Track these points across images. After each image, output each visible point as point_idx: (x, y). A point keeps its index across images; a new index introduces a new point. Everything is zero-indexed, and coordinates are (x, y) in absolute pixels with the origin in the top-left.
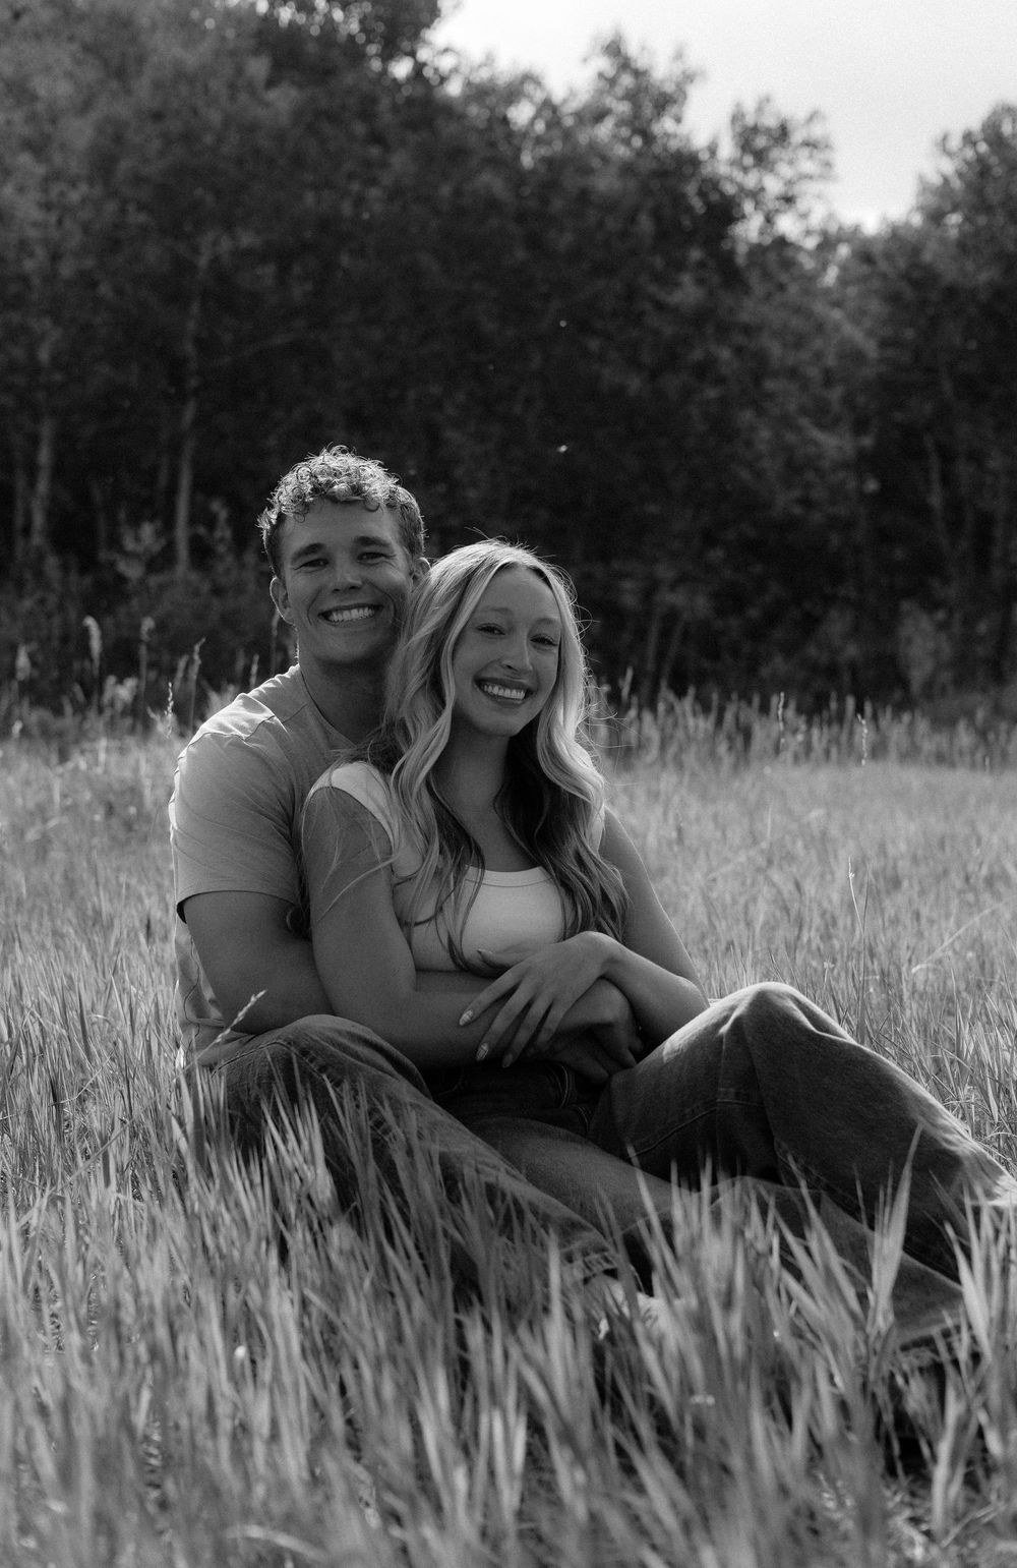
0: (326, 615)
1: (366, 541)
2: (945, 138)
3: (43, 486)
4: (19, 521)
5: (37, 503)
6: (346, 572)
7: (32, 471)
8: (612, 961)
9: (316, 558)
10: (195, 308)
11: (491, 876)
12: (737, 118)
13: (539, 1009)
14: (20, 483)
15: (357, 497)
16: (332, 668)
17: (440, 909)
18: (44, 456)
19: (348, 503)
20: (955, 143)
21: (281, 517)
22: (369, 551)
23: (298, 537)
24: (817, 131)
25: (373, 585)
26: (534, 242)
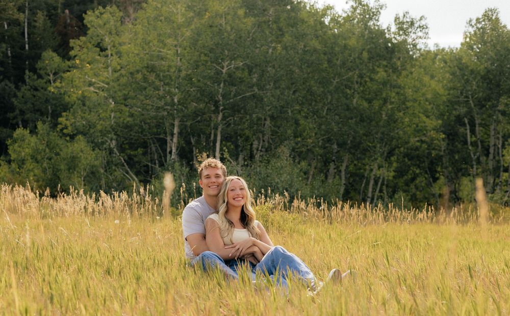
0: (209, 187)
1: (217, 174)
2: (470, 21)
3: (175, 140)
4: (168, 150)
5: (173, 144)
6: (213, 179)
7: (172, 135)
8: (254, 241)
9: (208, 177)
10: (222, 85)
11: (235, 229)
12: (397, 19)
13: (240, 250)
14: (168, 139)
15: (216, 167)
16: (210, 196)
17: (228, 234)
18: (176, 131)
19: (214, 167)
20: (474, 22)
21: (202, 169)
22: (217, 176)
23: (205, 173)
24: (423, 23)
25: (218, 182)
26: (329, 61)
